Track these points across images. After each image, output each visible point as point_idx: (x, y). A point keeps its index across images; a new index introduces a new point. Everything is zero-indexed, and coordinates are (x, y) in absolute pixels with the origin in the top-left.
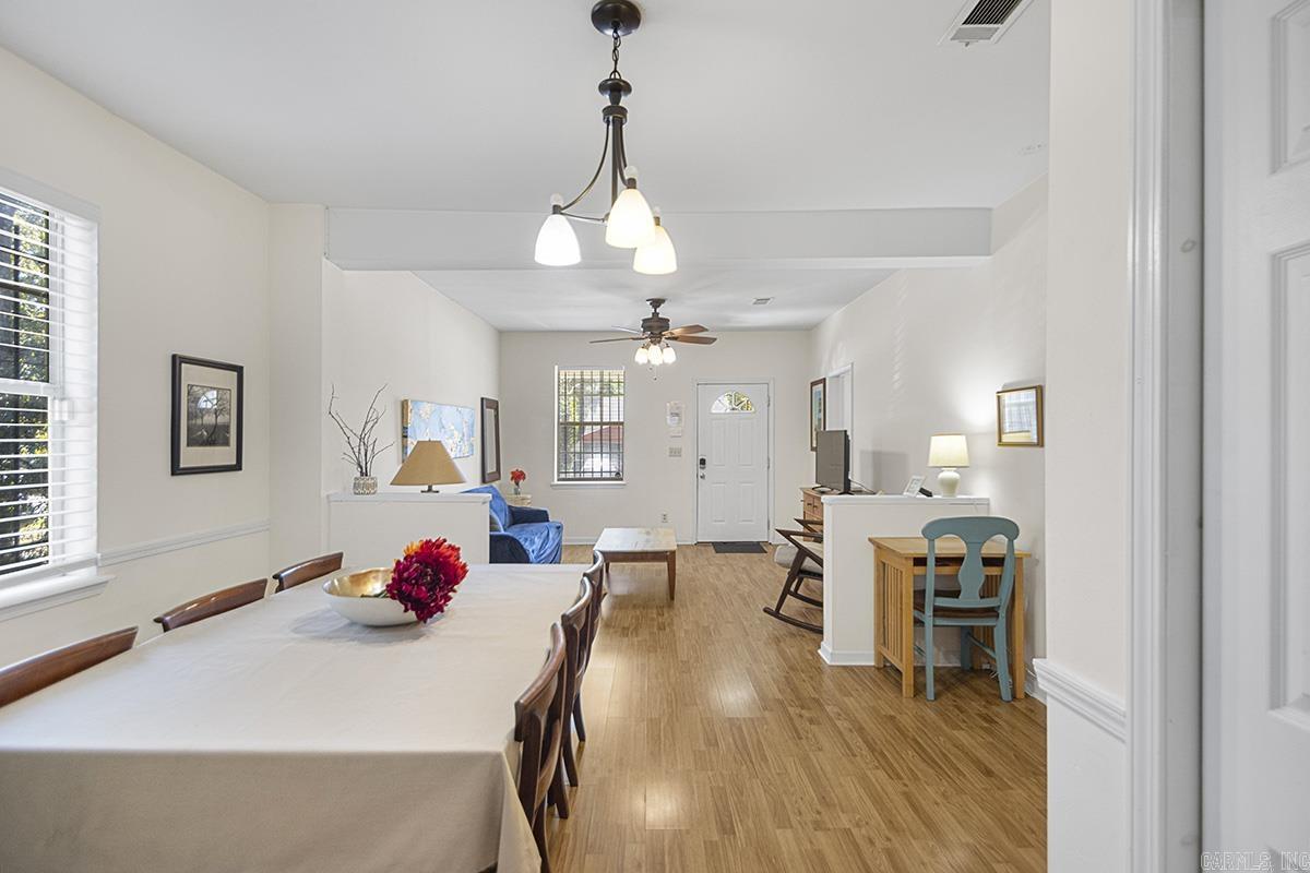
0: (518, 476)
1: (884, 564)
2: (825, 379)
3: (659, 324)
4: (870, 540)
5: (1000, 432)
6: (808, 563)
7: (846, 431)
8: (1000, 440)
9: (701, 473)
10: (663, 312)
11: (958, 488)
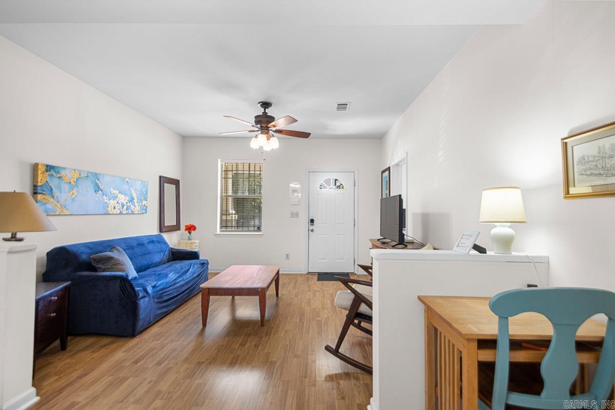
0: (191, 228)
1: (436, 330)
2: (389, 167)
3: (266, 119)
4: (420, 298)
5: (567, 183)
6: (363, 308)
7: (400, 196)
8: (567, 192)
9: (311, 228)
10: (270, 111)
11: (514, 244)
